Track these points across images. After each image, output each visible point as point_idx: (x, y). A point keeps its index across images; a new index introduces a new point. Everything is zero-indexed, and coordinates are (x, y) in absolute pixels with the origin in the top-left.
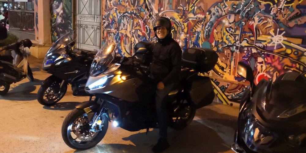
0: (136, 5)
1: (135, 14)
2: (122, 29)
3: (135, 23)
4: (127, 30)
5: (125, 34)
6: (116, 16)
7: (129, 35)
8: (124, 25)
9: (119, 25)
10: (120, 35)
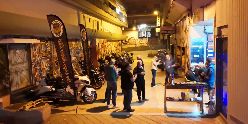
0: (46, 52)
1: (46, 57)
2: (42, 66)
3: (47, 61)
4: (44, 65)
5: (43, 68)
6: (39, 59)
7: (45, 68)
8: (43, 63)
9: (41, 64)
10: (41, 69)
